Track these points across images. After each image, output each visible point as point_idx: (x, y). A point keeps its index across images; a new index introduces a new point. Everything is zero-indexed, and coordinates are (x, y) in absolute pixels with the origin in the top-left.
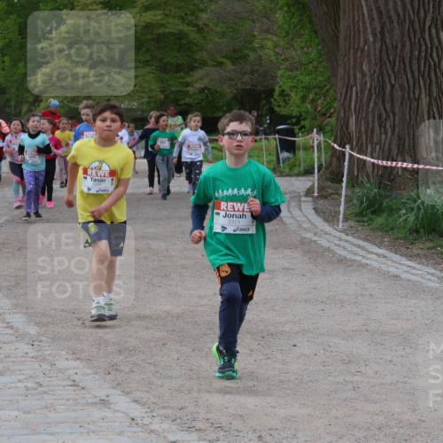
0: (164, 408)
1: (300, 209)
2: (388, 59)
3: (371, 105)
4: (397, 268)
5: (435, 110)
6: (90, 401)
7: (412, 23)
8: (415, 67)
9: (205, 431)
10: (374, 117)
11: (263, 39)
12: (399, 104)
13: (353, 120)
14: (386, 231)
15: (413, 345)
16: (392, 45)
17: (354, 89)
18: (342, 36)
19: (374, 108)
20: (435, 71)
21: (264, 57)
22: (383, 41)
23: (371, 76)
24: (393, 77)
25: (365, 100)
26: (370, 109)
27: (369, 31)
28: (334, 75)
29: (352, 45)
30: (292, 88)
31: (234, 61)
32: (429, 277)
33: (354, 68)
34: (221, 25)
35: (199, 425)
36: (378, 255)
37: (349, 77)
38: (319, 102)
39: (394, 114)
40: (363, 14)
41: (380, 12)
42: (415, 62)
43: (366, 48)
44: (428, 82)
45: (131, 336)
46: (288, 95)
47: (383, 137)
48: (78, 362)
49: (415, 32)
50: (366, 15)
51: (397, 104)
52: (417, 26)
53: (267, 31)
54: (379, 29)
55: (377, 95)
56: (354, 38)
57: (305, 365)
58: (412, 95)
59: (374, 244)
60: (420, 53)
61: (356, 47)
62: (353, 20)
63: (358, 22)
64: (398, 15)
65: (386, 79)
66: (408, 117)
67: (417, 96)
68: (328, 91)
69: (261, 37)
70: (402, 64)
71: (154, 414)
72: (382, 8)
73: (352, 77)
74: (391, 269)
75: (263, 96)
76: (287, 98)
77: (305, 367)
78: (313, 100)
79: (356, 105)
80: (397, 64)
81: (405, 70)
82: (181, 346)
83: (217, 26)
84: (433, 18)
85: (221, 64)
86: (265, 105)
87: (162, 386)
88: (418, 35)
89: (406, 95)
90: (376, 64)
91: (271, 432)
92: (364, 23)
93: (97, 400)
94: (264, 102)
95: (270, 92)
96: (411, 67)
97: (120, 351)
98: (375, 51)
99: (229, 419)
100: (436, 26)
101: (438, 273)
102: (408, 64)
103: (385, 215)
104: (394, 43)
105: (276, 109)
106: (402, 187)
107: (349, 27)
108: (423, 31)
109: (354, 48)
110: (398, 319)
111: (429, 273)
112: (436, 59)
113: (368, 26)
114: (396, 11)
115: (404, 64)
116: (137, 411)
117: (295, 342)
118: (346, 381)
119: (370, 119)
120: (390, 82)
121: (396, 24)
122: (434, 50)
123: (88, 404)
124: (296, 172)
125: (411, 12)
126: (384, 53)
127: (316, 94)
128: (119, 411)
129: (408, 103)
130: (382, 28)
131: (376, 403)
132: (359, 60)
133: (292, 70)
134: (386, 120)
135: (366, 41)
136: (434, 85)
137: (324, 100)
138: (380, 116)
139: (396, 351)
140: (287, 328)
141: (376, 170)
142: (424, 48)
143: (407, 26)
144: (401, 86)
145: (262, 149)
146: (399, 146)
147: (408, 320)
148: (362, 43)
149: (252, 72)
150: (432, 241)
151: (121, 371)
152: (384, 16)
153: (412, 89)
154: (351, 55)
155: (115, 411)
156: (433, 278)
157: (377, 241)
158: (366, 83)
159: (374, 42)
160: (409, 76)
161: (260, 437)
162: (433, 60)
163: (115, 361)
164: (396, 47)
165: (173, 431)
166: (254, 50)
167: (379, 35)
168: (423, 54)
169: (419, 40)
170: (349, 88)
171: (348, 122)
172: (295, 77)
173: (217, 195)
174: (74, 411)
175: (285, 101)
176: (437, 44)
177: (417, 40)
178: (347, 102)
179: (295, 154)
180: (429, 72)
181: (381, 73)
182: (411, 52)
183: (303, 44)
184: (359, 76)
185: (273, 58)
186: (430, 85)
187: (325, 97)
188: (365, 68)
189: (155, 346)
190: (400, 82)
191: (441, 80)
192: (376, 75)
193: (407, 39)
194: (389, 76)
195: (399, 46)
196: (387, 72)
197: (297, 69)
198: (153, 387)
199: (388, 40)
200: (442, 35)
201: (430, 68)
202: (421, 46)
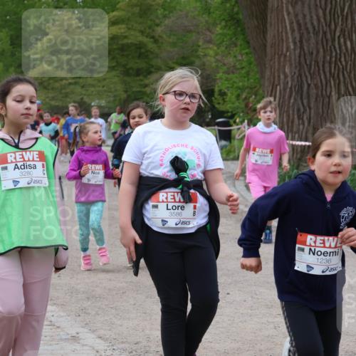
0: (123, 343)
1: (234, 186)
2: (306, 62)
3: (292, 101)
6: (64, 337)
7: (325, 33)
8: (327, 70)
10: (293, 111)
11: (207, 49)
12: (314, 100)
16: (309, 52)
17: (278, 87)
18: (269, 44)
19: (293, 104)
20: (343, 72)
21: (207, 63)
22: (302, 48)
23: (292, 77)
24: (309, 78)
25: (287, 97)
26: (291, 104)
27: (290, 40)
28: (262, 76)
29: (277, 51)
30: (228, 88)
33: (278, 70)
37: (274, 78)
38: (251, 99)
39: (310, 108)
40: (286, 27)
41: (299, 25)
42: (327, 65)
43: (288, 54)
44: (337, 81)
45: (97, 286)
46: (225, 94)
47: (301, 127)
48: (54, 307)
49: (327, 41)
50: (288, 28)
51: (313, 100)
52: (329, 36)
53: (210, 42)
54: (298, 39)
55: (297, 93)
56: (279, 45)
57: (236, 309)
58: (324, 92)
60: (331, 58)
61: (280, 53)
62: (278, 31)
63: (282, 32)
64: (314, 28)
65: (304, 79)
66: (321, 110)
67: (328, 94)
68: (258, 90)
69: (204, 46)
70: (317, 68)
71: (115, 348)
72: (301, 21)
73: (276, 78)
76: (225, 97)
77: (236, 311)
78: (246, 98)
80: (313, 67)
81: (319, 73)
82: (137, 294)
83: (170, 38)
84: (341, 30)
87: (121, 326)
88: (330, 43)
89: (320, 93)
90: (296, 67)
92: (287, 33)
93: (69, 337)
96: (323, 69)
97: (88, 298)
98: (295, 57)
100: (344, 35)
102: (321, 68)
104: (311, 50)
105: (217, 106)
107: (274, 36)
108: (333, 40)
109: (278, 54)
112: (344, 63)
113: (289, 36)
114: (312, 24)
115: (318, 67)
116: (101, 345)
117: (228, 291)
119: (291, 112)
120: (307, 82)
121: (312, 35)
122: (343, 56)
123: (61, 340)
124: (231, 157)
125: (324, 25)
126: (302, 59)
127: (248, 93)
128: (86, 345)
129: (321, 99)
130: (301, 38)
132: (282, 64)
133: (228, 74)
134: (303, 113)
135: (288, 49)
136: (342, 84)
137: (255, 98)
138: (299, 110)
142: (334, 54)
143: (321, 36)
144: (316, 85)
148: (285, 50)
151: (89, 314)
152: (303, 28)
153: (324, 87)
154: (276, 60)
155: (83, 345)
158: (288, 83)
159: (295, 49)
160: (322, 77)
162: (341, 64)
163: (84, 306)
164: (312, 53)
166: (198, 57)
167: (298, 43)
168: (334, 59)
169: (330, 47)
170: (274, 87)
172: (231, 79)
174: (51, 345)
175: (223, 99)
176: (344, 51)
177: (329, 48)
179: (230, 142)
180: (338, 73)
181: (300, 75)
182: (324, 57)
184: (282, 77)
186: (339, 84)
187: (255, 96)
188: (287, 70)
189: (117, 294)
190: (315, 82)
191: (348, 80)
192: (295, 76)
193: (320, 46)
194: (306, 77)
195: (315, 53)
196: (305, 74)
197: (233, 73)
198: (114, 326)
199: (305, 48)
200: (349, 43)
201: (339, 70)
202: (331, 53)
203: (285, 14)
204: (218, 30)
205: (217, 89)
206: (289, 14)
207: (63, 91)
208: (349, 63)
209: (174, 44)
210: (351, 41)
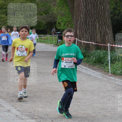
0: (26, 112)
3: (83, 27)
4: (90, 73)
5: (100, 28)
6: (5, 110)
7: (94, 3)
8: (95, 16)
9: (37, 119)
10: (84, 30)
11: (54, 8)
12: (91, 26)
13: (78, 31)
14: (87, 62)
15: (94, 94)
16: (89, 10)
17: (78, 22)
18: (75, 7)
19: (84, 28)
20: (100, 17)
21: (54, 13)
22: (86, 8)
23: (83, 18)
24: (89, 19)
25: (81, 25)
26: (83, 28)
27: (82, 6)
28: (73, 17)
30: (61, 21)
31: (46, 14)
32: (99, 75)
33: (79, 16)
34: (42, 3)
35: (35, 117)
36: (85, 69)
37: (77, 19)
38: (69, 25)
39: (89, 29)
42: (95, 14)
43: (82, 10)
44: (98, 20)
45: (17, 92)
46: (60, 23)
47: (86, 36)
48: (2, 99)
49: (95, 6)
51: (90, 26)
53: (55, 5)
54: (85, 5)
55: (85, 24)
56: (78, 8)
58: (94, 24)
59: (84, 66)
62: (78, 2)
65: (87, 19)
66: (93, 30)
67: (96, 24)
68: (71, 22)
70: (91, 15)
71: (23, 114)
73: (78, 19)
74: (89, 73)
75: (54, 23)
76: (60, 24)
78: (67, 25)
79: (79, 27)
80: (90, 15)
83: (41, 3)
84: (100, 2)
85: (42, 15)
86: (54, 26)
87: (25, 106)
88: (96, 7)
89: (93, 24)
90: (85, 15)
91: (55, 119)
92: (81, 3)
93: (7, 110)
94: (54, 25)
95: (55, 23)
96: (94, 16)
97: (14, 96)
98: (84, 11)
99: (44, 115)
100: (101, 4)
101: (101, 74)
103: (87, 58)
104: (89, 9)
105: (57, 27)
106: (92, 50)
107: (77, 4)
108: (97, 6)
109: (78, 10)
110: (90, 87)
111: (99, 74)
112: (101, 14)
113: (82, 4)
116: (18, 113)
118: (76, 105)
119: (83, 31)
120: (88, 20)
121: (90, 4)
122: (100, 11)
123: (4, 111)
125: (94, 0)
126: (87, 12)
127: (68, 23)
128: (13, 113)
129: (93, 26)
130: (86, 5)
131: (84, 111)
132: (80, 14)
133: (61, 17)
134: (87, 31)
135: (82, 8)
136: (100, 21)
137: (70, 25)
138: (85, 30)
139: (90, 96)
140: (60, 90)
141: (84, 45)
142: (97, 10)
143: (93, 4)
144: (91, 21)
145: (53, 39)
146: (91, 38)
147: (93, 87)
148: (80, 9)
149: (51, 17)
150: (99, 65)
151: (14, 102)
153: (94, 22)
154: (78, 12)
155: (12, 113)
156: (100, 76)
157: (85, 65)
158: (82, 20)
159: (84, 9)
160: (93, 18)
161: (52, 120)
162: (100, 14)
163: (12, 99)
164: (90, 10)
165: (28, 119)
166: (51, 10)
168: (97, 12)
169: (96, 8)
170: (77, 22)
171: (77, 31)
172: (62, 18)
173: (62, 55)
175: (59, 25)
176: (101, 9)
178: (76, 26)
179: (62, 40)
180: (99, 17)
182: (94, 12)
183: (64, 9)
184: (80, 18)
185: (56, 13)
186: (99, 21)
187: (71, 24)
188: (81, 16)
190: (91, 20)
191: (102, 19)
193: (93, 8)
196: (88, 17)
197: (63, 16)
198: (23, 106)
199: (88, 8)
201: (99, 16)
202: (96, 10)
205: (57, 22)
207: (4, 22)
208: (103, 14)
209: (42, 6)
210: (103, 6)
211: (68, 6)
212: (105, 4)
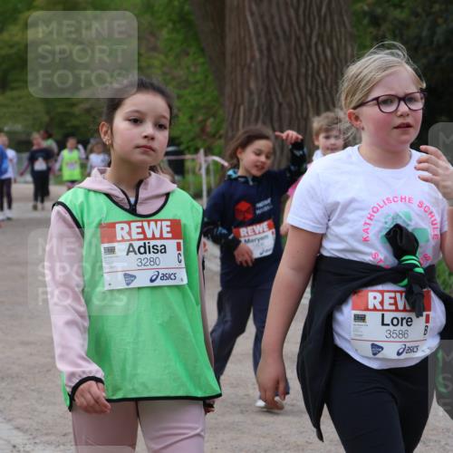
0: (47, 434)
2: (276, 75)
7: (298, 39)
8: (302, 84)
16: (279, 62)
17: (242, 107)
18: (228, 52)
22: (270, 58)
23: (259, 94)
24: (280, 95)
25: (252, 119)
27: (255, 47)
28: (221, 90)
29: (239, 61)
33: (241, 86)
37: (236, 95)
38: (209, 123)
40: (249, 30)
41: (266, 28)
42: (302, 80)
43: (253, 65)
44: (315, 100)
45: (14, 363)
49: (301, 49)
50: (252, 32)
52: (303, 42)
53: (154, 49)
54: (264, 47)
55: (265, 115)
56: (240, 55)
60: (307, 70)
61: (243, 64)
62: (240, 35)
63: (244, 37)
64: (284, 32)
65: (274, 97)
67: (304, 114)
70: (289, 83)
71: (37, 441)
72: (268, 24)
73: (239, 96)
80: (285, 81)
81: (292, 88)
84: (319, 34)
87: (45, 413)
88: (305, 52)
89: (294, 114)
90: (263, 81)
92: (250, 39)
96: (298, 85)
98: (262, 68)
100: (322, 42)
102: (295, 83)
104: (281, 60)
107: (235, 43)
108: (309, 47)
109: (240, 64)
112: (323, 77)
113: (255, 43)
114: (282, 27)
115: (291, 81)
116: (19, 438)
120: (278, 100)
121: (282, 41)
122: (321, 66)
125: (297, 28)
126: (271, 72)
130: (268, 44)
131: (263, 426)
132: (245, 77)
133: (180, 89)
135: (253, 58)
136: (322, 102)
137: (214, 120)
142: (310, 65)
143: (293, 43)
144: (290, 106)
148: (248, 60)
151: (3, 398)
152: (270, 32)
153: (300, 108)
154: (238, 72)
158: (253, 101)
159: (261, 59)
160: (297, 94)
162: (320, 78)
164: (283, 64)
167: (265, 52)
168: (310, 72)
169: (306, 57)
170: (236, 107)
172: (183, 96)
176: (323, 61)
177: (303, 57)
178: (235, 121)
180: (316, 89)
181: (269, 92)
182: (299, 69)
184: (246, 94)
186: (318, 102)
188: (253, 85)
189: (39, 372)
190: (288, 101)
192: (263, 93)
193: (293, 55)
194: (276, 93)
195: (286, 64)
196: (275, 90)
198: (36, 413)
199: (275, 58)
200: (328, 53)
201: (317, 84)
202: (307, 64)
203: (248, 14)
204: (164, 34)
206: (252, 14)
208: (330, 76)
210: (332, 48)
211: (202, 50)
212: (339, 42)
